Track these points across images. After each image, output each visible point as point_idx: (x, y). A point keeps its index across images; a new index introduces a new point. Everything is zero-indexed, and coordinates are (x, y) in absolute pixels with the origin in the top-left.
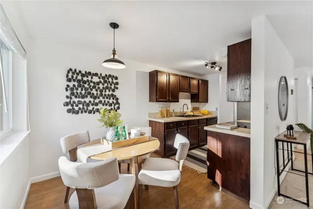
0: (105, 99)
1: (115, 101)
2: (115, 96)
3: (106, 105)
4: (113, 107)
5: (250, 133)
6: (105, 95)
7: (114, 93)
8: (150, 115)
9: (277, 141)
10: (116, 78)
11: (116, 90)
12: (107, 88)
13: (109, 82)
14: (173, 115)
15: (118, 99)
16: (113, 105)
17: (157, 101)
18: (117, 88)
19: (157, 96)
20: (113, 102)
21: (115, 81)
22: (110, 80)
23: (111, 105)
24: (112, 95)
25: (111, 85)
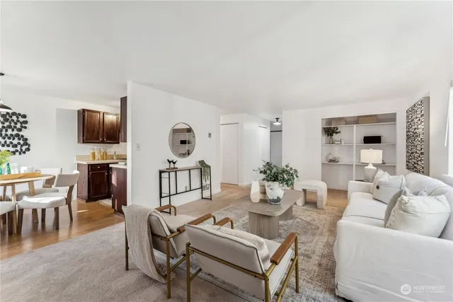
0: (7, 139)
1: (22, 142)
2: (22, 136)
3: (8, 146)
4: (19, 148)
5: (126, 164)
6: (6, 135)
7: (21, 133)
8: (79, 157)
9: (161, 172)
10: (24, 116)
11: (23, 129)
12: (10, 127)
13: (13, 120)
14: (115, 158)
15: (26, 139)
16: (19, 146)
17: (83, 142)
18: (25, 128)
19: (83, 136)
20: (19, 143)
21: (21, 119)
22: (14, 118)
23: (15, 146)
24: (17, 135)
25: (16, 124)
